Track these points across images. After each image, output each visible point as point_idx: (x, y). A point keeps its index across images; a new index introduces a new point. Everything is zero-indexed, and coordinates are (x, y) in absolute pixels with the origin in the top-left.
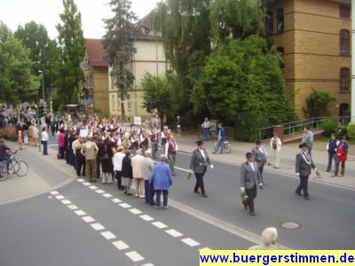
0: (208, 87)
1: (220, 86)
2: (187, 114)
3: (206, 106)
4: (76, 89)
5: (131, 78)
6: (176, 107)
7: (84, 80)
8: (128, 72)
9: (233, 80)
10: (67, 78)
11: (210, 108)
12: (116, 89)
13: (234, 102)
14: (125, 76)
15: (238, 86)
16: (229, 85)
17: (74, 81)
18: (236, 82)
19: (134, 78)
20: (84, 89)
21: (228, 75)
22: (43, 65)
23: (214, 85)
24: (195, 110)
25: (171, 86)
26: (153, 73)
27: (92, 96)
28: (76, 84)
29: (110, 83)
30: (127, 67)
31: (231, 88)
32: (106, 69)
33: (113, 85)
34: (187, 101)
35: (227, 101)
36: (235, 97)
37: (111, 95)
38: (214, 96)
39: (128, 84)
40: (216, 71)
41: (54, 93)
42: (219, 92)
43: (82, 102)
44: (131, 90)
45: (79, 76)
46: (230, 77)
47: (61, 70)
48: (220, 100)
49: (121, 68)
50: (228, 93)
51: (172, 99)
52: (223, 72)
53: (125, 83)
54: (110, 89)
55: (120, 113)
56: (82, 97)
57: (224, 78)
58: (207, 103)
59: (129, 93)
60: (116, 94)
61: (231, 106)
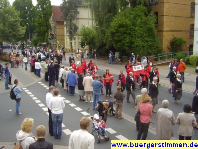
0: (113, 34)
1: (119, 34)
2: (104, 48)
3: (113, 44)
4: (46, 34)
5: (76, 28)
6: (98, 45)
7: (51, 29)
8: (74, 25)
9: (127, 30)
10: (41, 28)
11: (115, 46)
12: (68, 34)
13: (127, 43)
14: (73, 27)
15: (129, 34)
16: (125, 33)
17: (45, 30)
18: (129, 31)
19: (77, 28)
20: (51, 34)
21: (124, 27)
22: (30, 21)
23: (117, 33)
24: (107, 47)
25: (94, 32)
26: (86, 26)
27: (55, 38)
28: (47, 31)
29: (65, 31)
30: (74, 22)
31: (126, 35)
32: (63, 23)
33: (67, 32)
34: (103, 42)
35: (123, 42)
36: (127, 40)
37: (66, 37)
38: (116, 39)
39: (74, 32)
40: (118, 25)
41: (35, 37)
42: (119, 37)
43: (50, 41)
44: (76, 35)
45: (48, 27)
46: (125, 29)
47: (38, 24)
48: (120, 41)
49: (70, 23)
50: (124, 37)
51: (96, 40)
52: (121, 26)
54: (65, 34)
55: (70, 48)
56: (50, 39)
57: (122, 29)
58: (113, 43)
59: (75, 36)
60: (68, 37)
61: (126, 45)
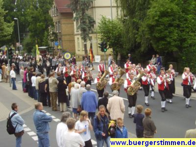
0: (151, 28)
1: (162, 27)
2: (137, 52)
3: (151, 44)
4: (46, 33)
5: (92, 23)
6: (127, 46)
7: (53, 26)
8: (89, 17)
9: (173, 20)
10: (38, 24)
11: (154, 46)
12: (80, 32)
13: (175, 40)
14: (87, 21)
15: (178, 26)
16: (171, 25)
17: (44, 26)
18: (177, 22)
19: (94, 22)
20: (54, 33)
21: (170, 16)
22: (18, 13)
23: (157, 25)
24: (142, 49)
25: (121, 26)
26: (108, 17)
27: (60, 39)
28: (46, 29)
29: (75, 27)
30: (88, 12)
31: (172, 28)
32: (72, 14)
33: (78, 29)
34: (135, 42)
35: (168, 39)
36: (175, 35)
37: (76, 37)
38: (157, 35)
39: (90, 28)
40: (158, 13)
41: (28, 39)
42: (162, 32)
43: (52, 44)
44: (92, 33)
45: (48, 22)
46: (171, 18)
47: (33, 17)
48: (163, 39)
49: (83, 14)
50: (170, 32)
51: (124, 39)
52: (164, 14)
53: (87, 26)
54: (75, 33)
55: (83, 53)
56: (52, 41)
57: (165, 19)
58: (151, 42)
59: (90, 35)
60: (80, 37)
61: (172, 44)
